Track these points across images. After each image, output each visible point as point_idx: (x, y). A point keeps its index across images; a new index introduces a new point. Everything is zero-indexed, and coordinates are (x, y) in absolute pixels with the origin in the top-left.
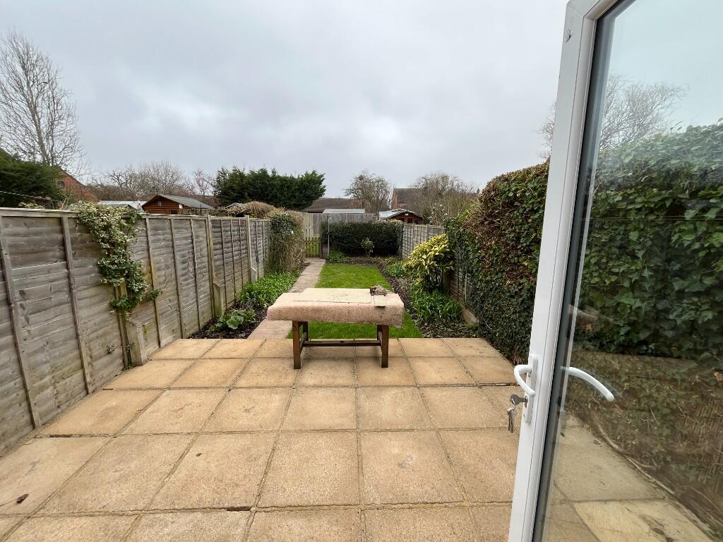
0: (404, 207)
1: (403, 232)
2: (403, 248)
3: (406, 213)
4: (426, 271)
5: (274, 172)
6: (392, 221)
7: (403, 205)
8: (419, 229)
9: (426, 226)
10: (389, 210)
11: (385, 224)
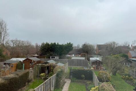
3: (98, 61)
5: (58, 43)
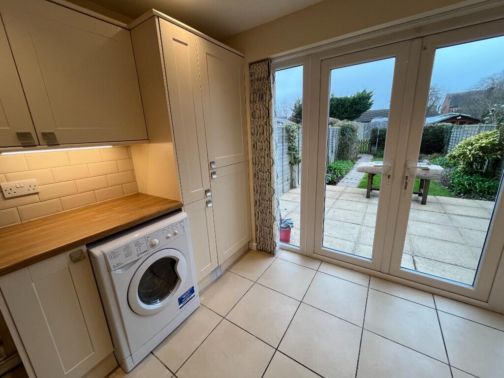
0: (457, 111)
1: (451, 132)
2: (450, 146)
3: (459, 116)
4: (470, 158)
6: (439, 124)
7: (457, 109)
8: (470, 129)
9: (478, 125)
10: (439, 115)
11: (432, 127)
